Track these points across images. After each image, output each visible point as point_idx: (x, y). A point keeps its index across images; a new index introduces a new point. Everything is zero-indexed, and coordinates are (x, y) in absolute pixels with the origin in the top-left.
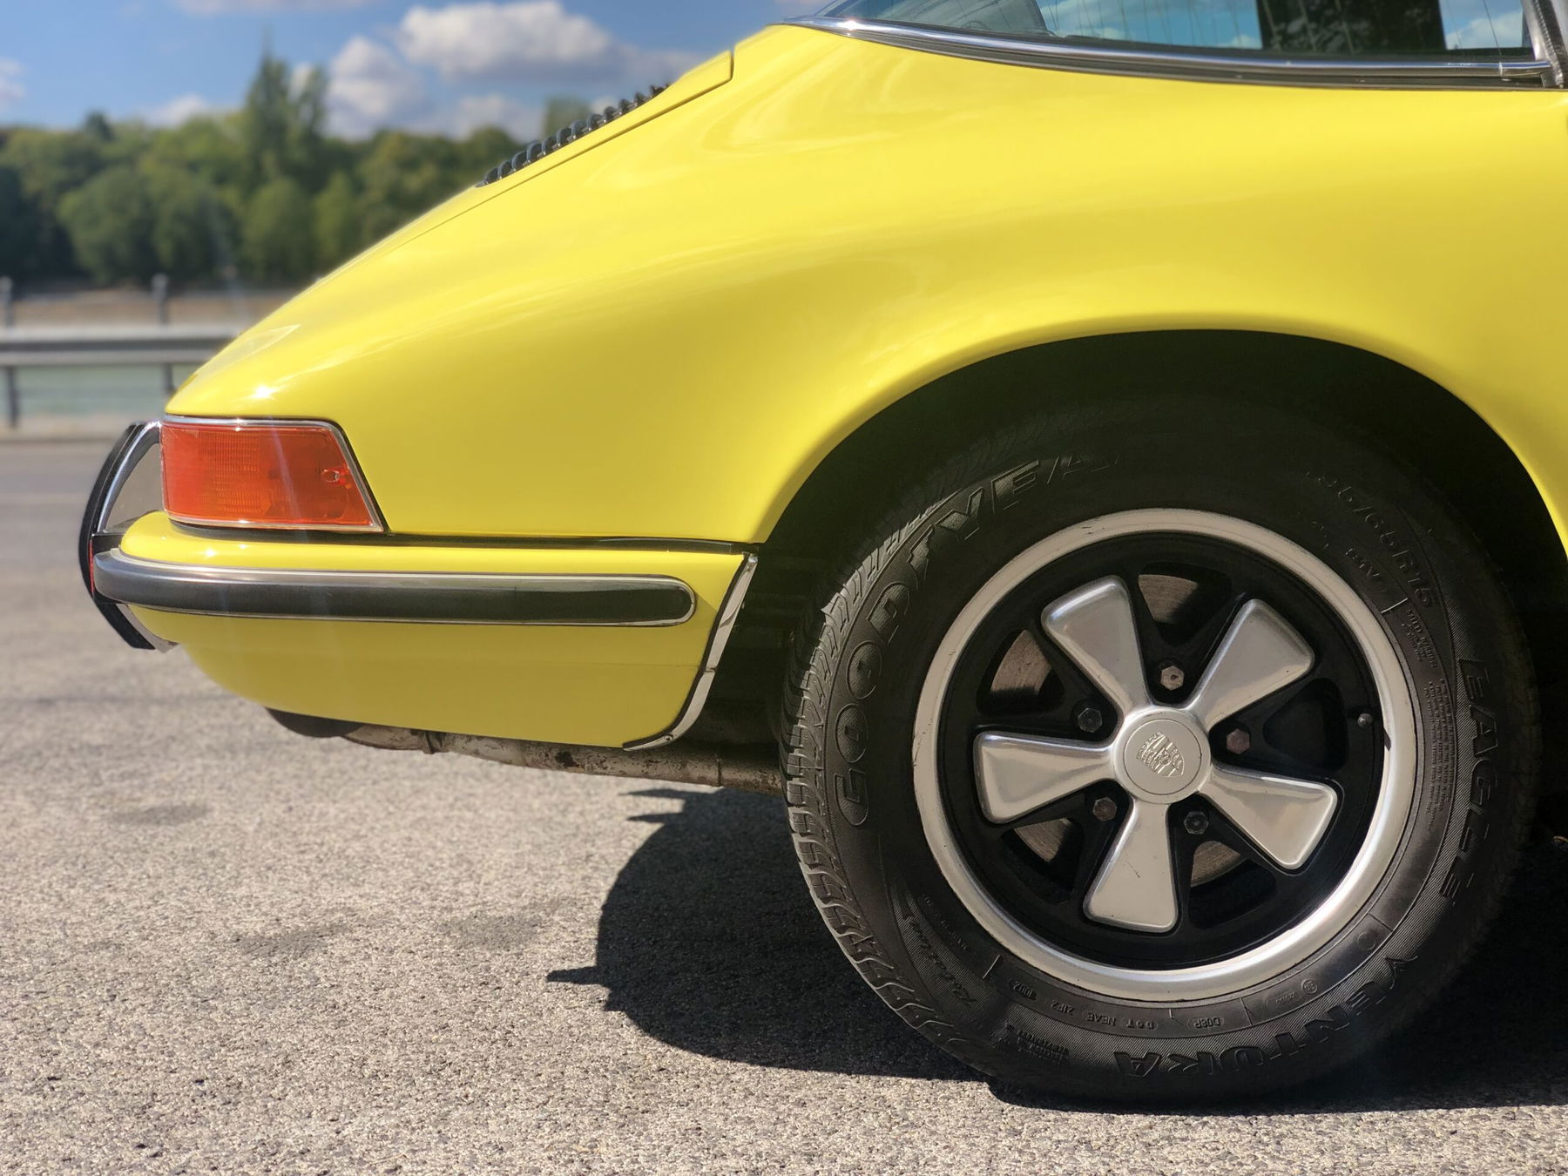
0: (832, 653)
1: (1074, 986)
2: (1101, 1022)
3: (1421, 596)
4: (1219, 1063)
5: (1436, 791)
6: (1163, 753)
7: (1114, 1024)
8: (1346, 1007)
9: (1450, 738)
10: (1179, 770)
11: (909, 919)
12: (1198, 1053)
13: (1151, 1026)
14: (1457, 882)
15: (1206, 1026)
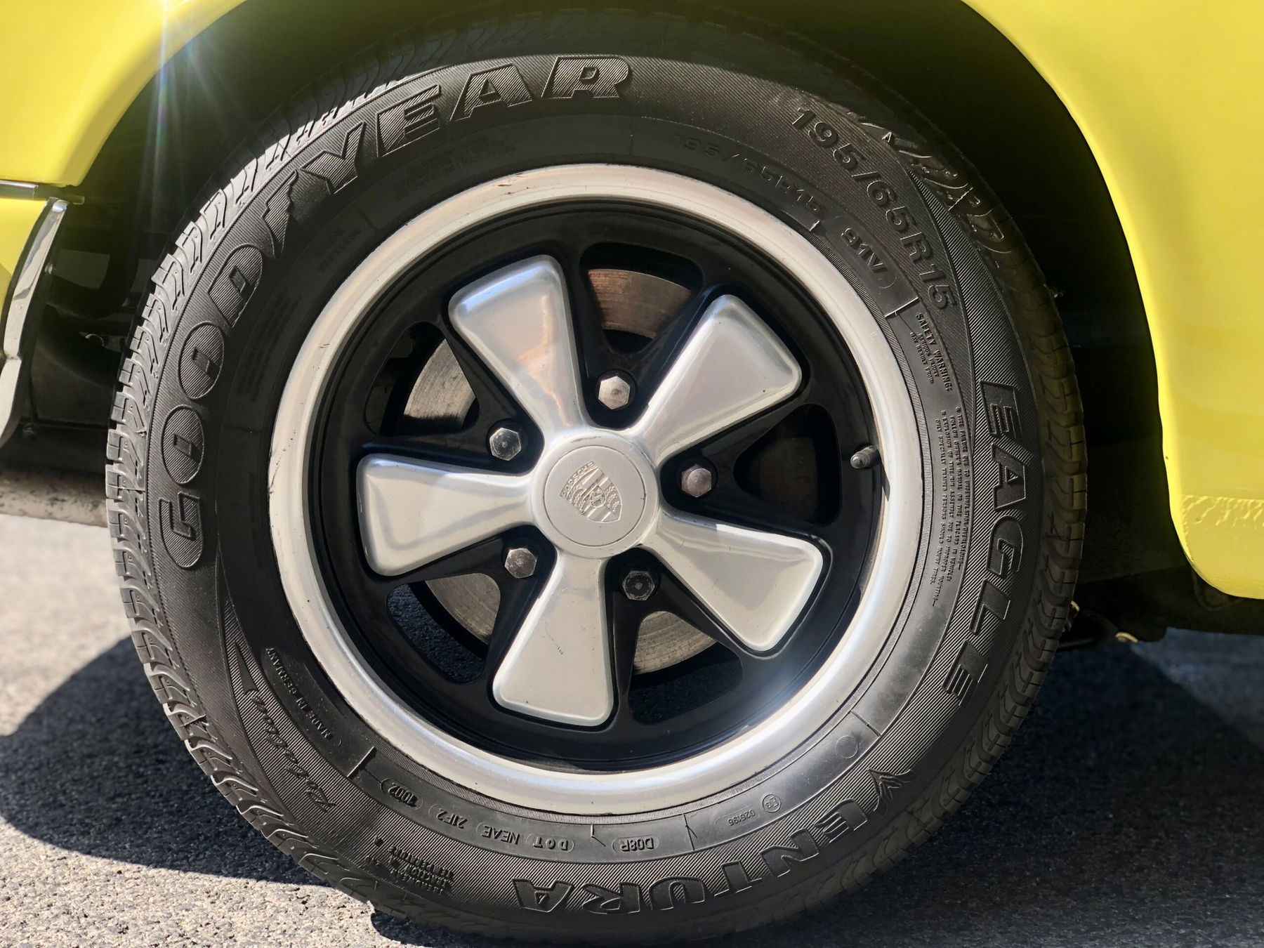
0: (162, 335)
1: (471, 790)
2: (499, 839)
3: (934, 293)
4: (647, 898)
5: (944, 555)
6: (595, 490)
7: (516, 843)
8: (814, 831)
9: (964, 485)
10: (617, 513)
11: (252, 695)
12: (621, 884)
13: (564, 847)
14: (966, 673)
15: (635, 849)
